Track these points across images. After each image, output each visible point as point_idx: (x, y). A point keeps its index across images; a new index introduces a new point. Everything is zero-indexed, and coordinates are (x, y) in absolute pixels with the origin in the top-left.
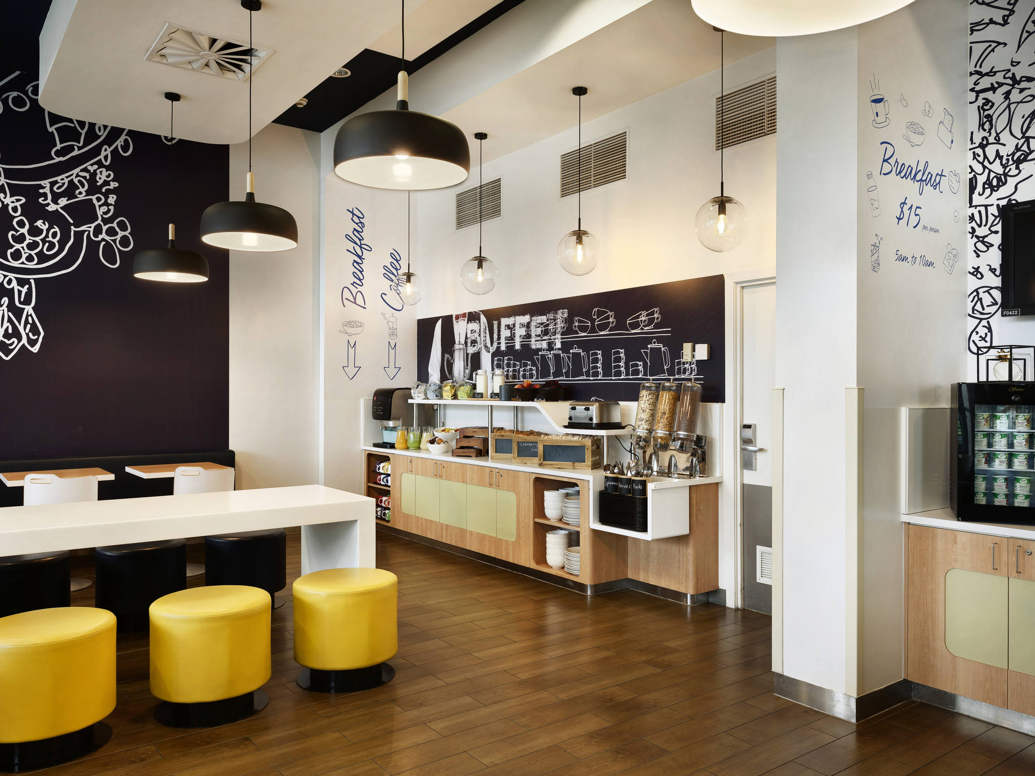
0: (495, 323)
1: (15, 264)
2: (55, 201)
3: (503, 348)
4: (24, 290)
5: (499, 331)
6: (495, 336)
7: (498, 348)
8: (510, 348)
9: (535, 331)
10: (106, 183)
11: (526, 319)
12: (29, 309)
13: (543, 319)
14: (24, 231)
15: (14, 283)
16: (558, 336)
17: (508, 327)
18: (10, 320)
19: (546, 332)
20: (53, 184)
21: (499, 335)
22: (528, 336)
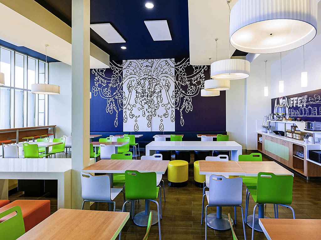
0: (289, 99)
1: (188, 95)
2: (194, 82)
3: (291, 107)
4: (190, 99)
5: (290, 102)
6: (289, 103)
7: (290, 106)
8: (293, 106)
9: (299, 102)
10: (203, 76)
11: (297, 98)
12: (190, 103)
13: (301, 98)
14: (190, 88)
15: (188, 98)
16: (305, 103)
17: (292, 100)
18: (188, 105)
19: (302, 102)
20: (194, 78)
21: (290, 103)
22: (297, 103)
